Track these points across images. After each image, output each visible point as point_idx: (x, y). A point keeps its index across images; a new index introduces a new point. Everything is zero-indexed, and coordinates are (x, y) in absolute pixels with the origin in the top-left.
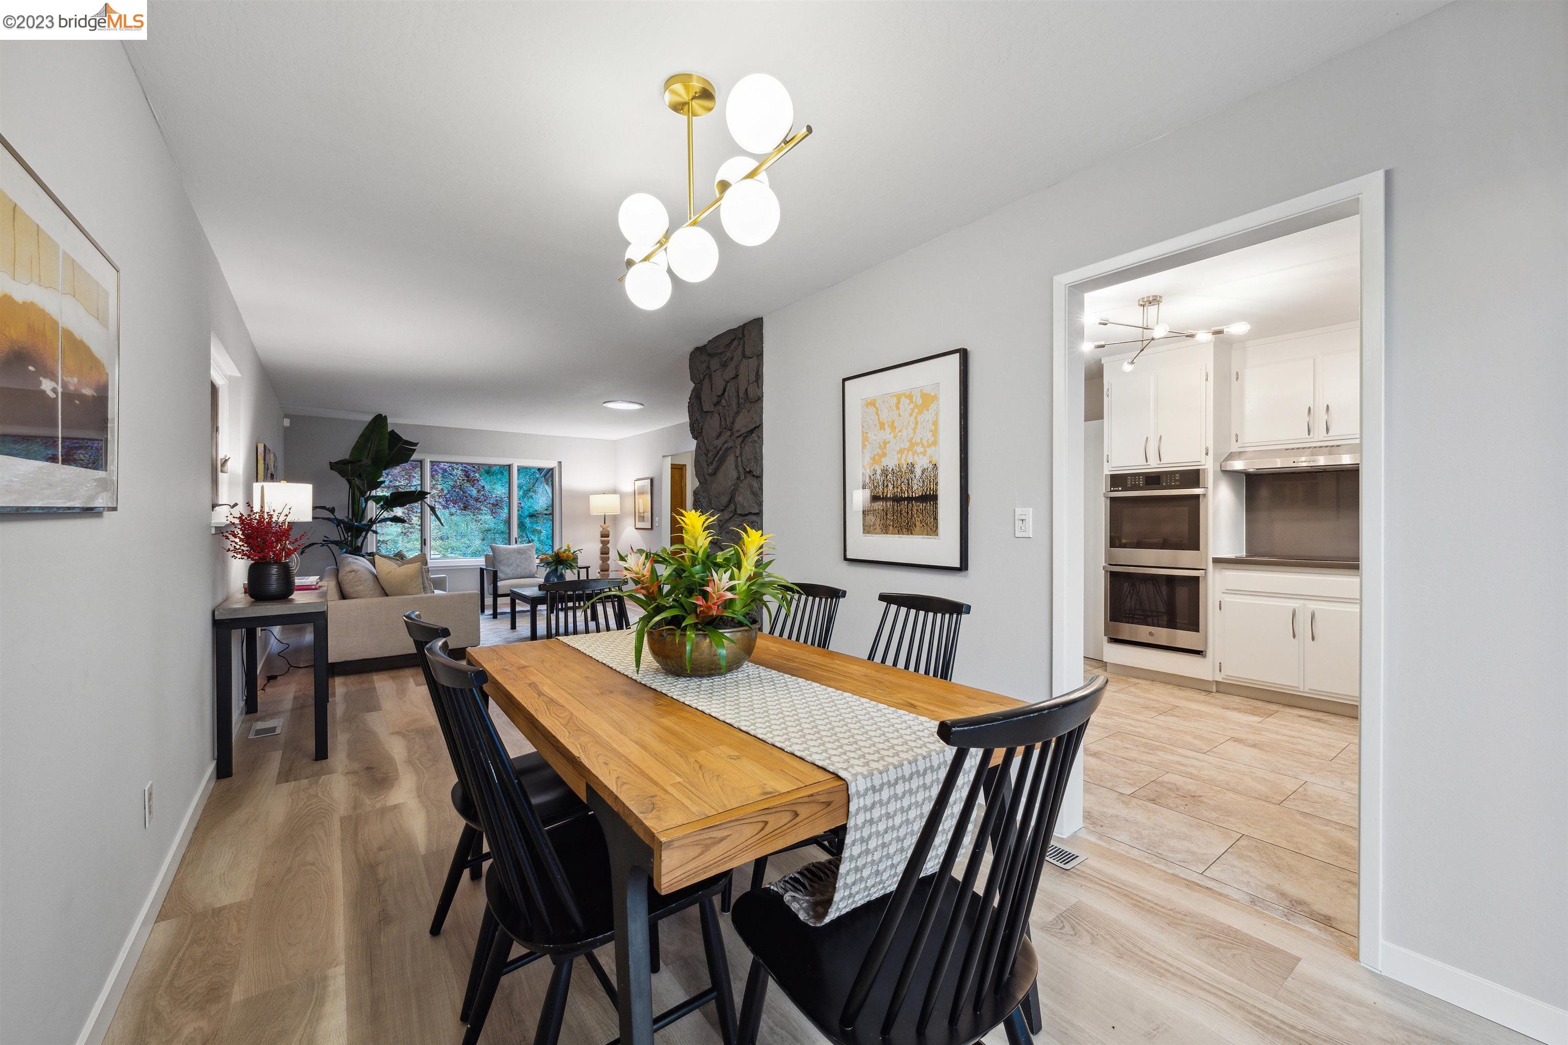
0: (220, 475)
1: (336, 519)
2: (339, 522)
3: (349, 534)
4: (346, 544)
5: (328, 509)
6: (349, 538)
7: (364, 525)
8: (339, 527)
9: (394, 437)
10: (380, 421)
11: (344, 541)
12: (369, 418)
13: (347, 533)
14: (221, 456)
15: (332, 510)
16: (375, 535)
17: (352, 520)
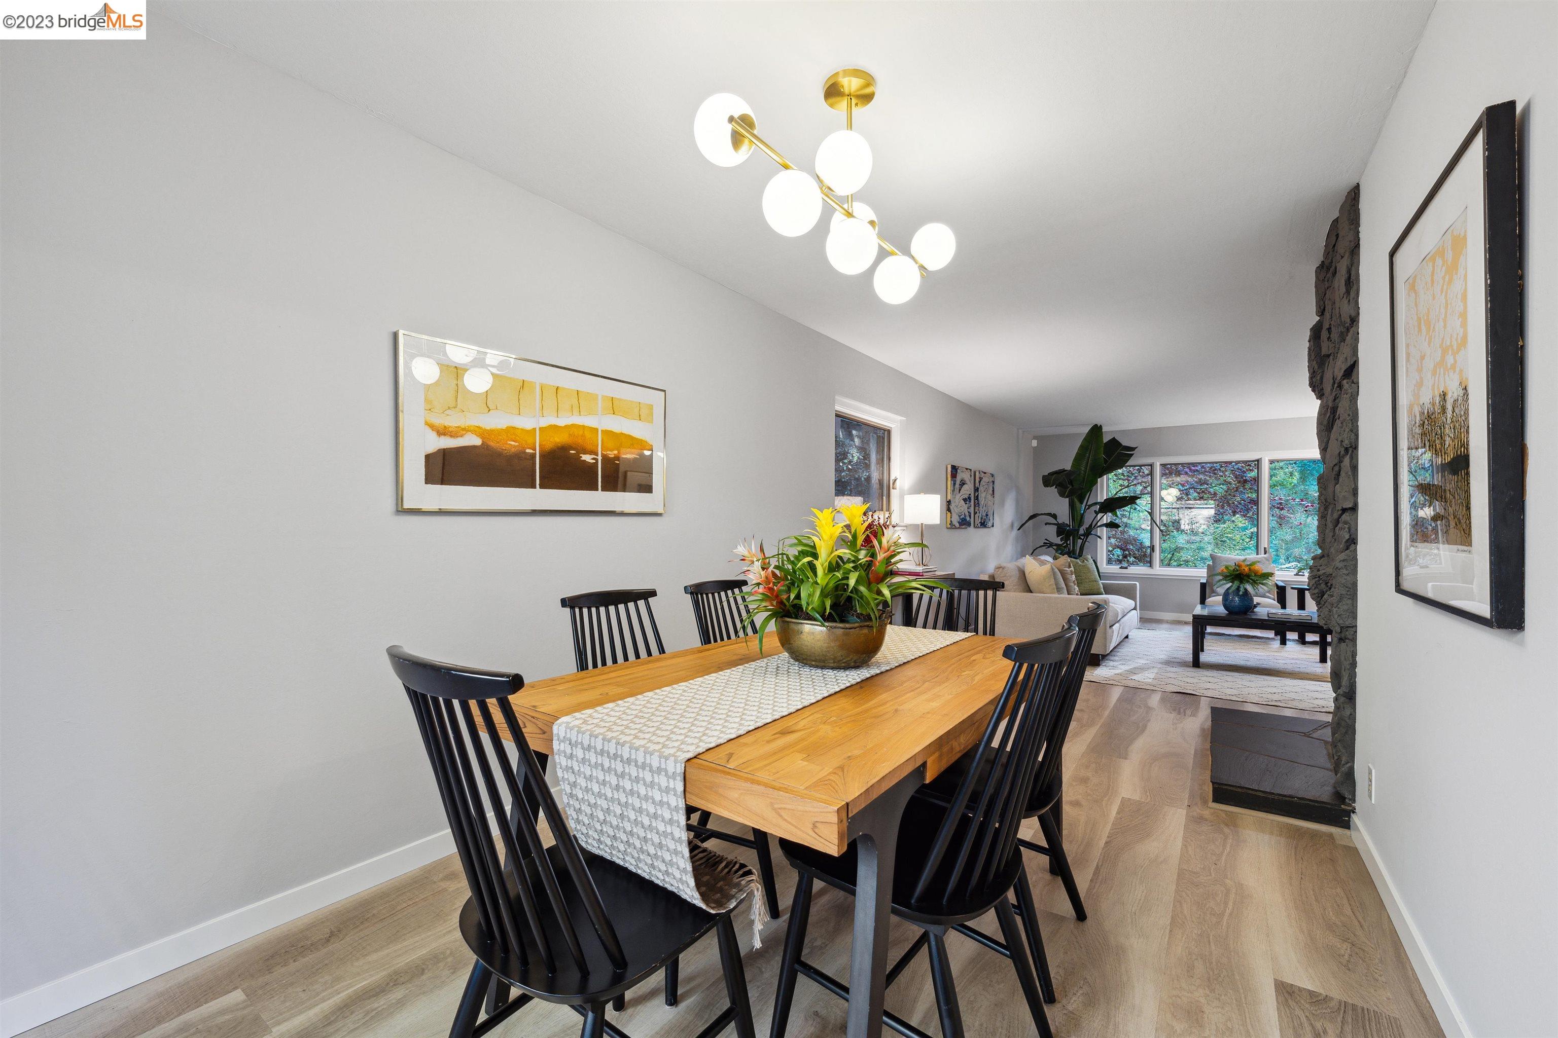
0: (892, 491)
9: (1114, 442)
10: (1096, 430)
12: (1086, 430)
14: (892, 478)
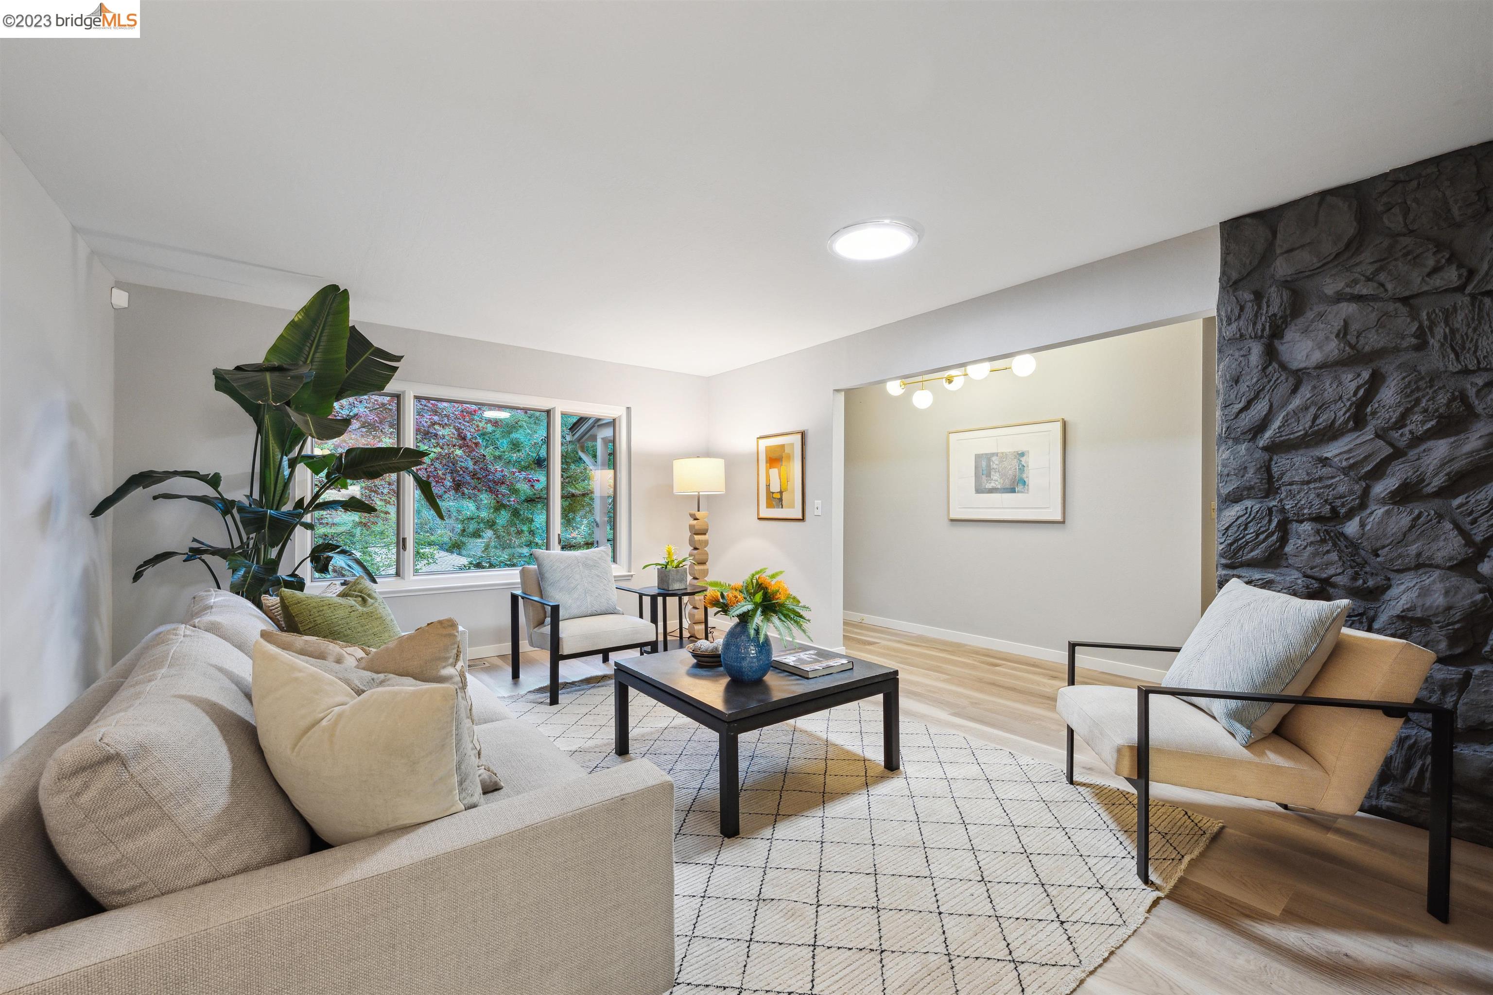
1: (223, 499)
2: (226, 507)
3: (253, 535)
4: (245, 555)
5: (203, 478)
6: (251, 542)
7: (289, 514)
8: (228, 518)
9: (358, 339)
11: (239, 548)
13: (248, 534)
15: (214, 481)
16: (309, 532)
17: (260, 503)
